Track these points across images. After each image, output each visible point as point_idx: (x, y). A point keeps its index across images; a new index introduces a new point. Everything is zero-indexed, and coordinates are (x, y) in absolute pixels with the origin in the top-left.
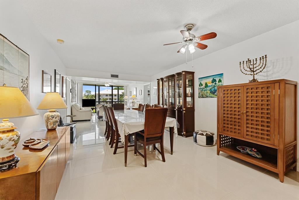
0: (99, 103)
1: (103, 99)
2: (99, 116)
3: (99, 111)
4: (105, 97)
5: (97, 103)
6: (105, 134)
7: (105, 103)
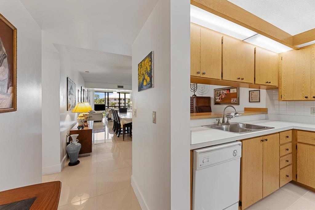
0: (108, 108)
1: (111, 103)
2: (108, 118)
3: (108, 114)
4: (114, 102)
5: (106, 108)
6: (113, 129)
7: (114, 107)
